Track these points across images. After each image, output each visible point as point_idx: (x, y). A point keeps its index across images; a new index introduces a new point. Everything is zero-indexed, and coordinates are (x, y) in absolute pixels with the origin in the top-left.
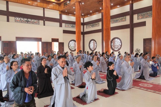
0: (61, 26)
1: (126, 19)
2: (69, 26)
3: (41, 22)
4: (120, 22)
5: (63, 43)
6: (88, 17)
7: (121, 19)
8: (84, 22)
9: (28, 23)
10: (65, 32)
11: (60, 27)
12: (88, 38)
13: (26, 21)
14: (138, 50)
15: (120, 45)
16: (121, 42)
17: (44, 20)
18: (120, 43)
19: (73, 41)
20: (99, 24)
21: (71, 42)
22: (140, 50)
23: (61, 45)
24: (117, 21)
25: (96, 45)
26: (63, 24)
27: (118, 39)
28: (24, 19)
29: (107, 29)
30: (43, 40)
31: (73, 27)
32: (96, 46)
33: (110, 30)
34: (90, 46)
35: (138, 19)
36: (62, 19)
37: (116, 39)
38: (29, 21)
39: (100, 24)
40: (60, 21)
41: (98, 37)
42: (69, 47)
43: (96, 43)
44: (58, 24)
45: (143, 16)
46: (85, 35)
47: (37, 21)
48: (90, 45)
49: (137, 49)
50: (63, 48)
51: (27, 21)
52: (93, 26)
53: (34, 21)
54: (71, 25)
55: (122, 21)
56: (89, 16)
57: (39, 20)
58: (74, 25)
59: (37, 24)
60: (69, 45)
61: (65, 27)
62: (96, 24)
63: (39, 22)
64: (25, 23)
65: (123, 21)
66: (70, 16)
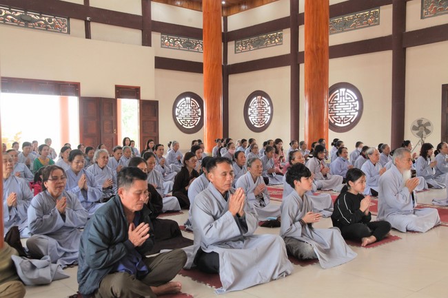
0: (147, 41)
1: (378, 16)
2: (174, 44)
3: (77, 25)
4: (355, 29)
5: (157, 102)
6: (240, 11)
7: (361, 18)
8: (229, 31)
9: (26, 26)
10: (162, 63)
11: (143, 45)
12: (240, 85)
13: (20, 18)
14: (424, 122)
15: (357, 108)
16: (360, 99)
17: (88, 18)
18: (357, 103)
19: (188, 99)
20: (281, 36)
21: (184, 99)
22: (429, 124)
23: (149, 111)
24: (345, 26)
25: (269, 112)
26: (156, 37)
27: (349, 88)
28: (11, 11)
29: (318, 49)
30: (85, 92)
31: (188, 46)
32: (271, 115)
33: (327, 54)
34: (249, 113)
35: (422, 18)
36: (152, 19)
37: (343, 90)
38: (32, 21)
39: (284, 36)
40: (145, 25)
41: (277, 81)
42: (174, 117)
43: (271, 105)
44: (137, 35)
45: (440, 5)
46: (232, 78)
47: (60, 19)
48: (249, 109)
49: (419, 122)
50: (155, 119)
51: (24, 21)
52: (258, 45)
53: (50, 21)
54: (184, 40)
55: (364, 23)
56: (245, 10)
57: (68, 19)
58: (191, 40)
59: (61, 32)
60: (177, 110)
61: (161, 46)
62: (271, 39)
63: (68, 26)
64: (18, 26)
65: (370, 26)
66: (177, 6)
